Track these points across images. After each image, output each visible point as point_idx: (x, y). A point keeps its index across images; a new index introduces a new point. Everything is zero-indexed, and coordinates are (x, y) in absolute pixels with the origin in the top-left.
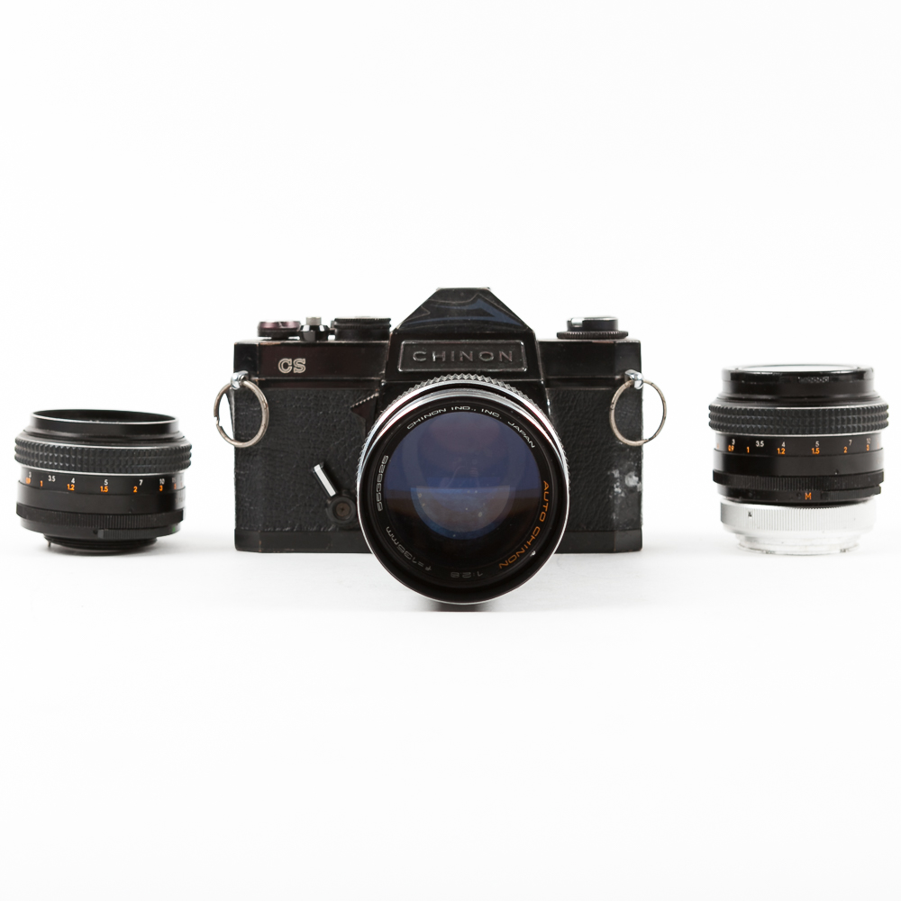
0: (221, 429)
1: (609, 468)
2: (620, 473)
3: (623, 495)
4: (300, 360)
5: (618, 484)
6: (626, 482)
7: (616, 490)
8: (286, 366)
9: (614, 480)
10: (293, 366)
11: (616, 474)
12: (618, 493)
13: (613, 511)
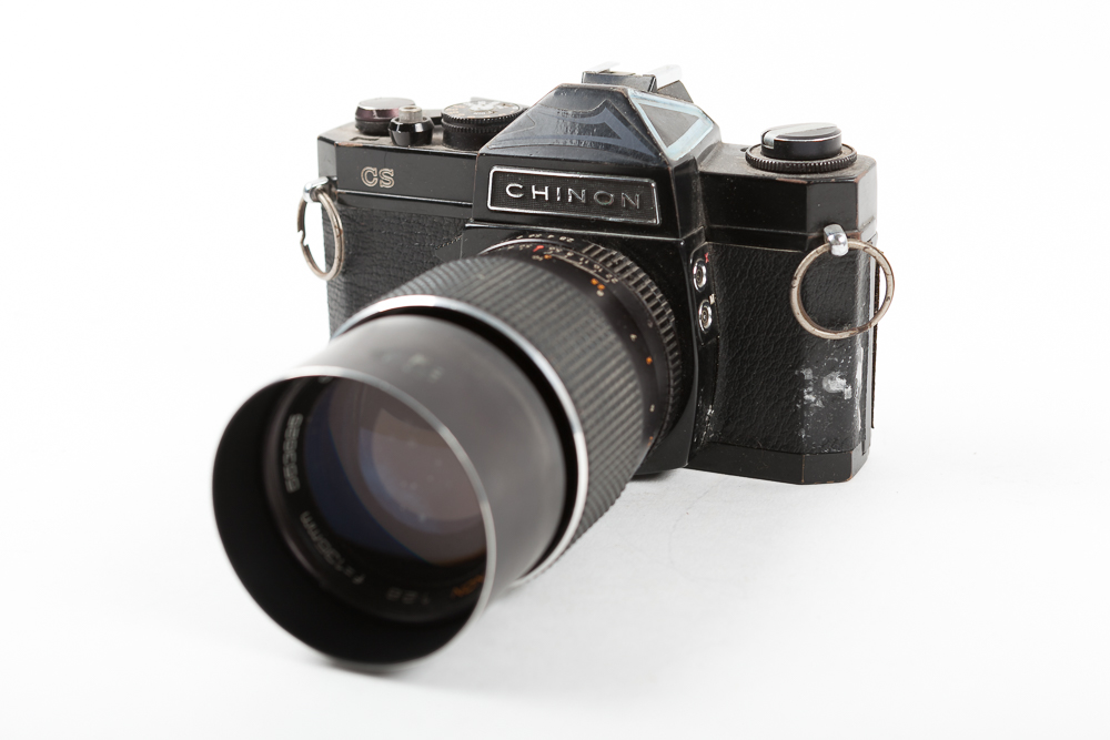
0: (306, 250)
1: (797, 366)
2: (814, 374)
3: (819, 404)
4: (387, 171)
5: (811, 389)
6: (825, 386)
7: (807, 397)
8: (370, 177)
9: (804, 384)
10: (378, 177)
11: (808, 374)
12: (809, 401)
13: (802, 426)
